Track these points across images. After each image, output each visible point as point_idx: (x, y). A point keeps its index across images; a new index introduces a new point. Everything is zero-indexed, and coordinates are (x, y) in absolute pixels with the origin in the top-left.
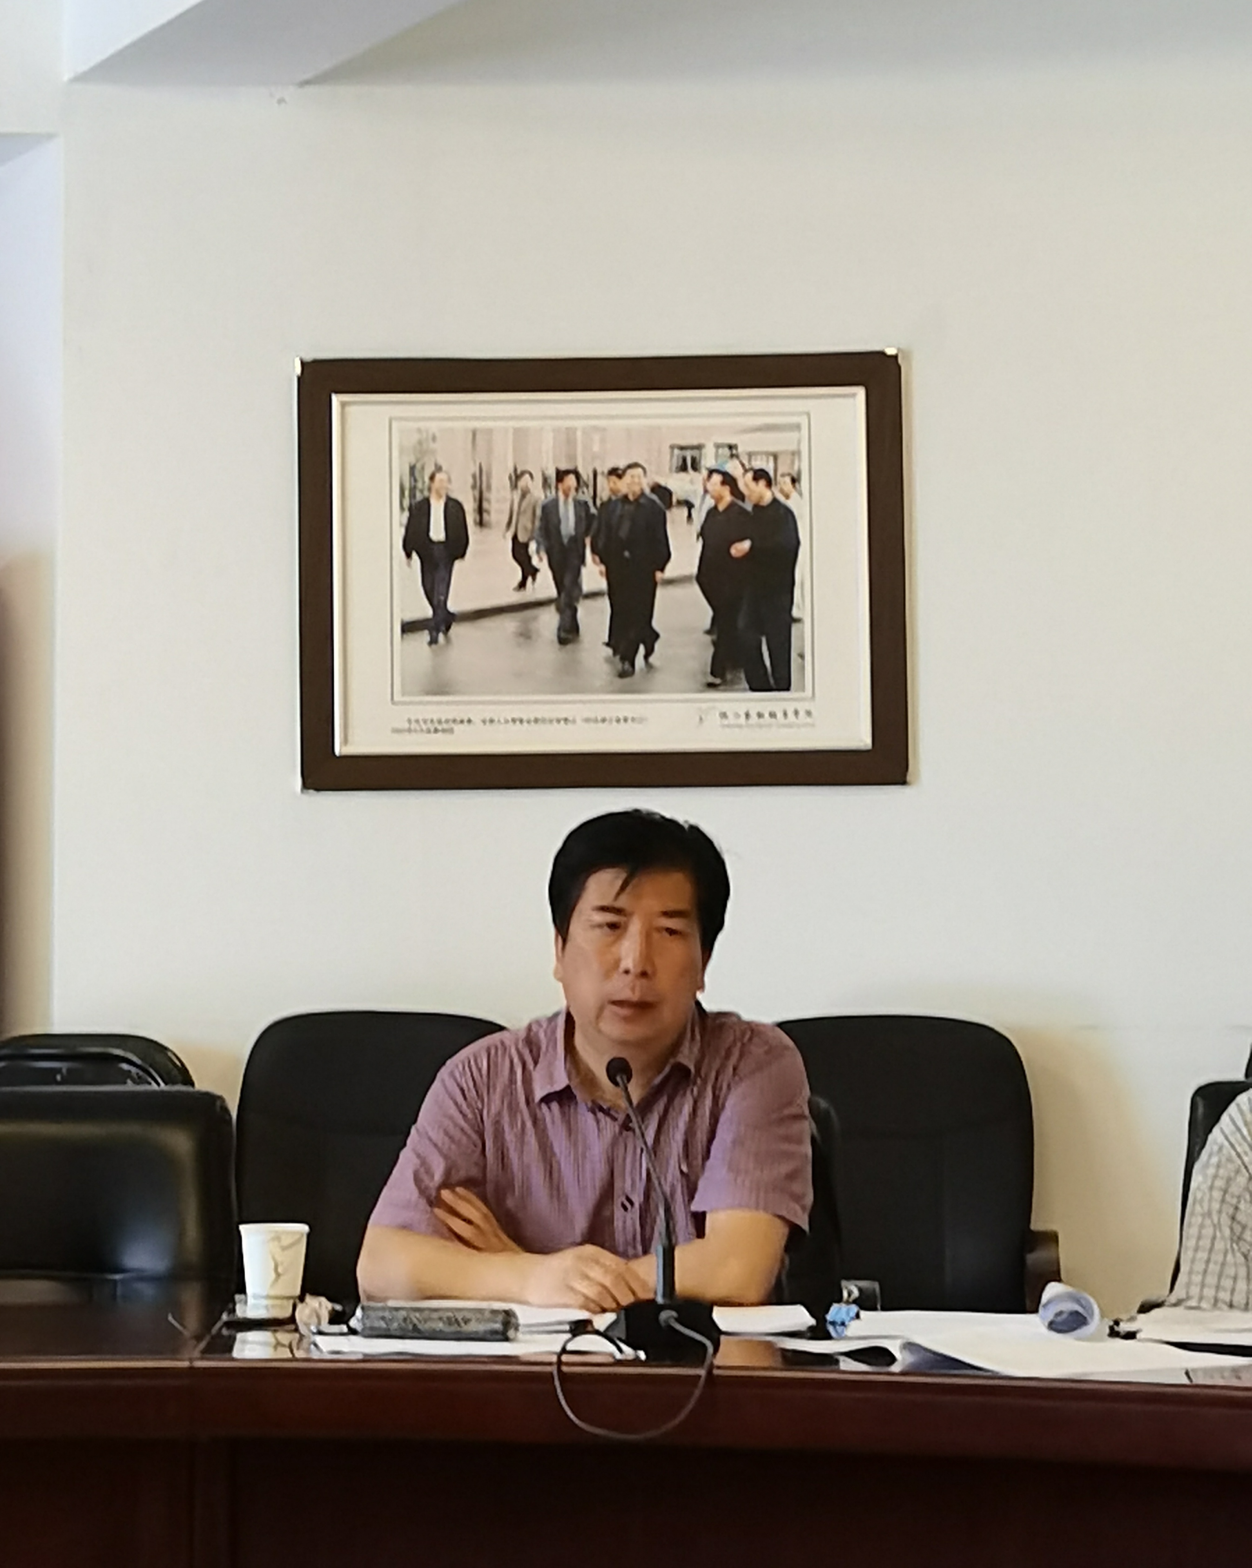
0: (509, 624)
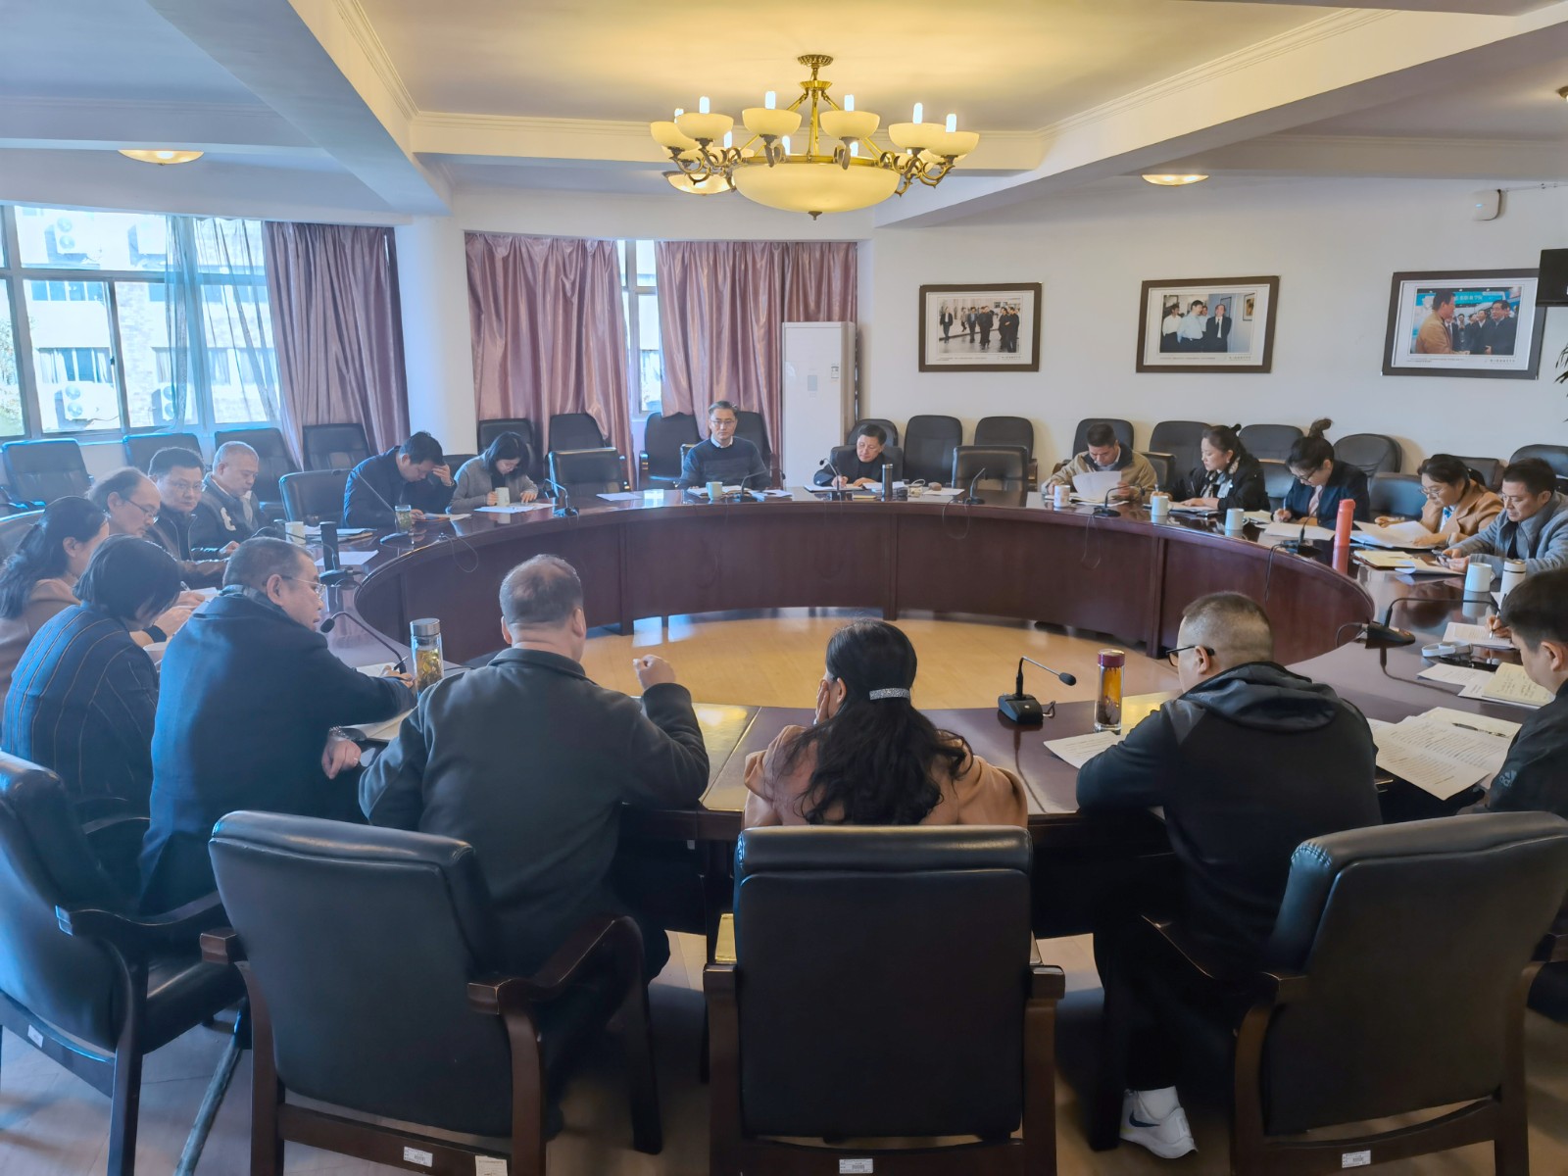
0: (960, 339)
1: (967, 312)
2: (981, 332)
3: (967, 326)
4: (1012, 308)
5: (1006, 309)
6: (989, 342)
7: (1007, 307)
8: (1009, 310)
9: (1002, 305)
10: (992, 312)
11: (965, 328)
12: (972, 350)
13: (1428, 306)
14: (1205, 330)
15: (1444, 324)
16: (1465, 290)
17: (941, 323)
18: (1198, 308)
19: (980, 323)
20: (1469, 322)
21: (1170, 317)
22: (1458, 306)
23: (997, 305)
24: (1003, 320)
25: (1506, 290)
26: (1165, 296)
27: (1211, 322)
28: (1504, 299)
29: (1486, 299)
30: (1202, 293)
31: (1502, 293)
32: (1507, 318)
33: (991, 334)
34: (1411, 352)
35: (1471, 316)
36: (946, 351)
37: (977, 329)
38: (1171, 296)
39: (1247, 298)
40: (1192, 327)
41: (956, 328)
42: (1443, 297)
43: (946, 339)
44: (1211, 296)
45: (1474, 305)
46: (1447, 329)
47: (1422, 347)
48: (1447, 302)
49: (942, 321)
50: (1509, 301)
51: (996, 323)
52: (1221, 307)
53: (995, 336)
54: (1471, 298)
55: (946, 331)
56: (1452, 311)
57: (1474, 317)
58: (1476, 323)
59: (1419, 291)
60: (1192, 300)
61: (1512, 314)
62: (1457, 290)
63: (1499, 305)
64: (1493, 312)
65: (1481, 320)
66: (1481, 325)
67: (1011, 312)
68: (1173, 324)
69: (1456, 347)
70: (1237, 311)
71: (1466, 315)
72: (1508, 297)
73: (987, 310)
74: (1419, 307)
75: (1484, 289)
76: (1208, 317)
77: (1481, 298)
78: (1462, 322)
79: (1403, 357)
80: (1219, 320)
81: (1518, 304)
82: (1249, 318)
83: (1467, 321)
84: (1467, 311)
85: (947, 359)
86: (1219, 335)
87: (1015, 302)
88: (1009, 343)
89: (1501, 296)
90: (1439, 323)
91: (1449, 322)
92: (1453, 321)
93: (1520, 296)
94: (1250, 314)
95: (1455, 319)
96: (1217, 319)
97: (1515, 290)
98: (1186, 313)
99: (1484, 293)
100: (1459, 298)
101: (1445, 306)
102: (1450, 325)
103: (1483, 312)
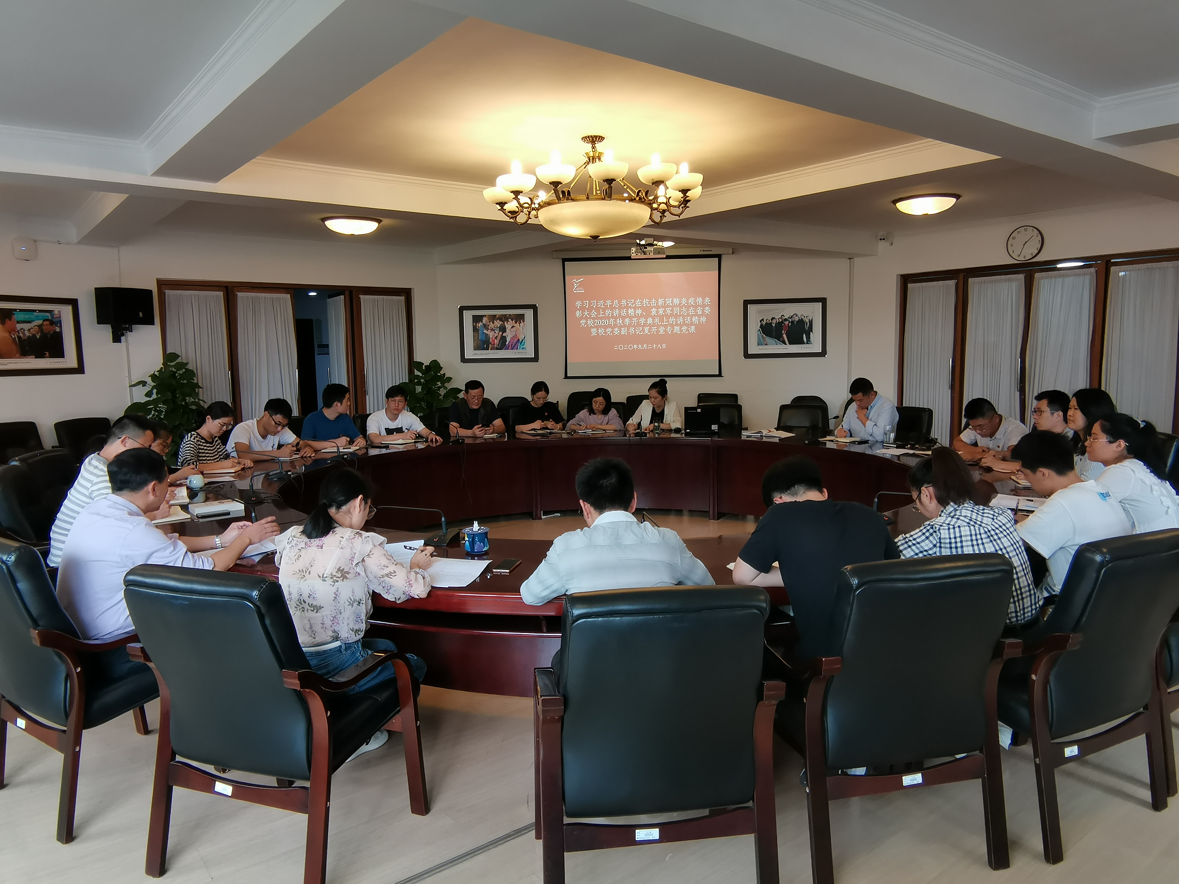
15: (12, 337)
16: (21, 310)
20: (29, 334)
22: (18, 322)
28: (50, 318)
31: (48, 314)
32: (55, 332)
35: (29, 330)
42: (6, 315)
45: (30, 322)
46: (14, 339)
48: (10, 319)
50: (54, 320)
54: (27, 316)
56: (15, 327)
57: (32, 331)
58: (34, 336)
61: (58, 330)
62: (15, 310)
63: (48, 322)
64: (44, 327)
65: (38, 334)
66: (38, 337)
69: (24, 353)
72: (52, 316)
75: (35, 311)
77: (33, 317)
78: (24, 334)
81: (60, 322)
83: (27, 334)
84: (26, 326)
89: (48, 316)
90: (7, 335)
91: (14, 335)
92: (17, 334)
93: (60, 317)
95: (18, 332)
97: (56, 312)
99: (35, 314)
100: (18, 316)
101: (9, 322)
102: (16, 336)
103: (36, 327)
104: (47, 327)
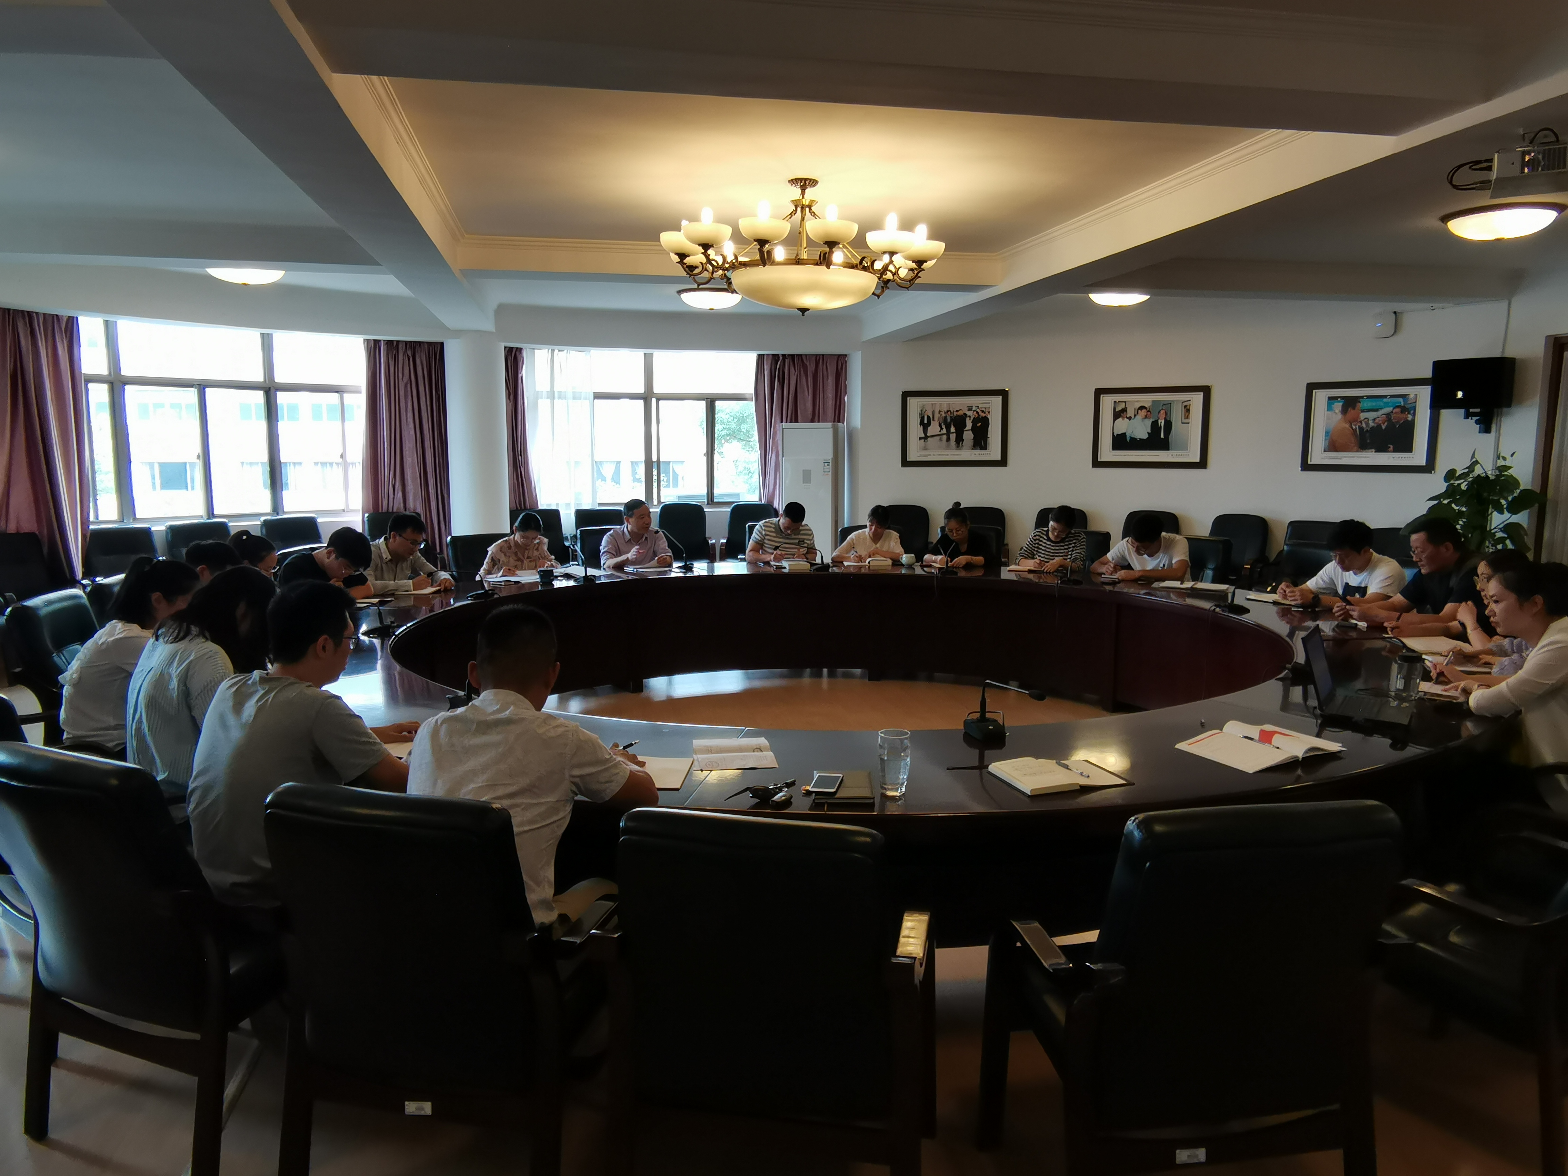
1: (944, 415)
2: (956, 432)
3: (944, 427)
4: (983, 411)
5: (977, 412)
6: (963, 440)
7: (978, 410)
8: (980, 413)
9: (974, 409)
10: (965, 414)
11: (942, 429)
12: (948, 447)
13: (1337, 411)
14: (1150, 432)
15: (1352, 428)
16: (1369, 397)
17: (920, 425)
18: (1143, 412)
19: (955, 422)
20: (1373, 424)
21: (1120, 419)
22: (1363, 411)
23: (970, 409)
24: (975, 421)
25: (1404, 396)
26: (1115, 402)
27: (1155, 425)
28: (1402, 404)
29: (1387, 405)
30: (1146, 399)
31: (1401, 400)
32: (1406, 421)
33: (965, 433)
34: (1325, 451)
35: (1374, 420)
36: (925, 449)
37: (953, 429)
38: (1119, 402)
39: (1185, 404)
40: (1140, 429)
41: (934, 429)
42: (1350, 403)
43: (926, 437)
44: (1153, 402)
46: (1355, 431)
47: (1333, 446)
48: (1354, 408)
49: (922, 423)
50: (1407, 406)
51: (969, 425)
52: (1162, 412)
53: (968, 436)
54: (1374, 404)
55: (925, 430)
56: (1359, 416)
57: (1377, 421)
58: (1379, 426)
59: (1330, 398)
60: (1138, 405)
62: (1362, 397)
63: (1398, 410)
64: (1393, 416)
65: (1384, 424)
67: (983, 415)
68: (1122, 426)
69: (1363, 447)
70: (1176, 417)
71: (1370, 418)
73: (960, 413)
74: (1329, 412)
75: (1385, 396)
76: (1151, 420)
78: (1367, 424)
79: (1317, 456)
80: (1162, 422)
82: (1186, 421)
83: (1371, 424)
84: (1372, 414)
85: (926, 456)
86: (1162, 436)
87: (986, 406)
88: (981, 441)
89: (1400, 402)
90: (1347, 426)
91: (1355, 425)
92: (1359, 424)
94: (1187, 417)
95: (1361, 422)
96: (1159, 422)
97: (1412, 396)
98: (1133, 417)
99: (1385, 400)
100: (1365, 404)
101: (1352, 411)
102: (1357, 427)
103: (1384, 416)
104: (1397, 417)
